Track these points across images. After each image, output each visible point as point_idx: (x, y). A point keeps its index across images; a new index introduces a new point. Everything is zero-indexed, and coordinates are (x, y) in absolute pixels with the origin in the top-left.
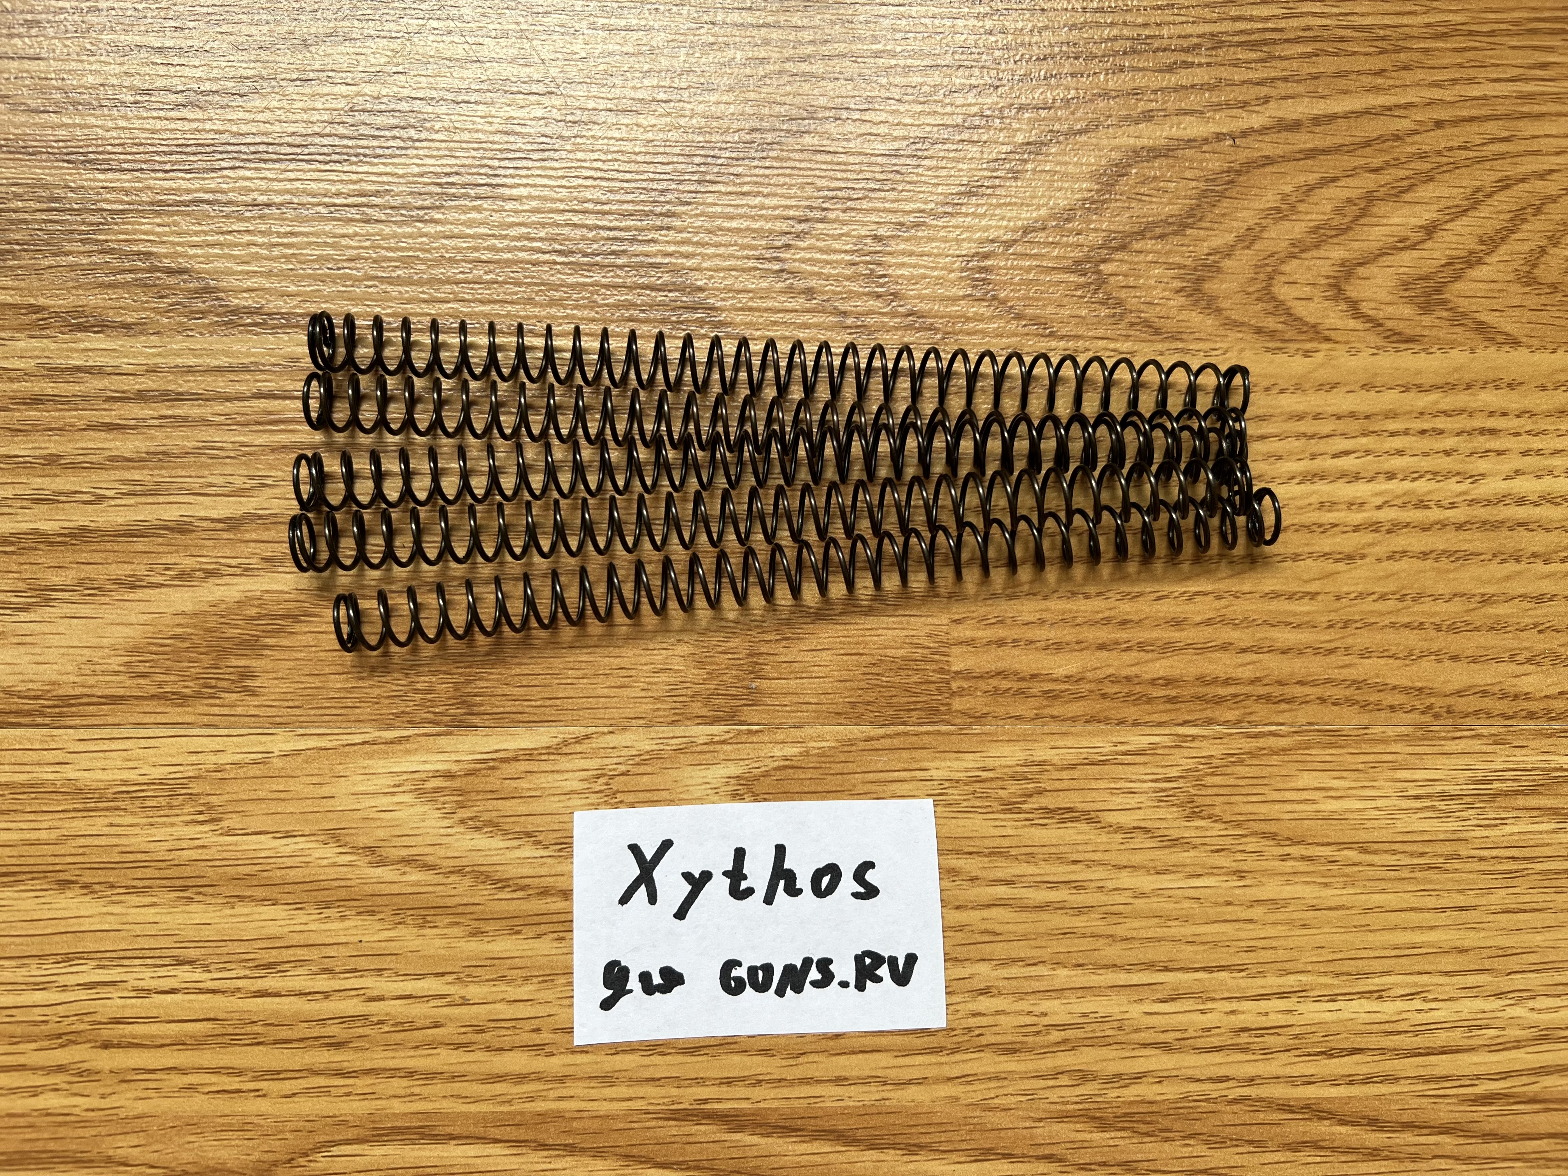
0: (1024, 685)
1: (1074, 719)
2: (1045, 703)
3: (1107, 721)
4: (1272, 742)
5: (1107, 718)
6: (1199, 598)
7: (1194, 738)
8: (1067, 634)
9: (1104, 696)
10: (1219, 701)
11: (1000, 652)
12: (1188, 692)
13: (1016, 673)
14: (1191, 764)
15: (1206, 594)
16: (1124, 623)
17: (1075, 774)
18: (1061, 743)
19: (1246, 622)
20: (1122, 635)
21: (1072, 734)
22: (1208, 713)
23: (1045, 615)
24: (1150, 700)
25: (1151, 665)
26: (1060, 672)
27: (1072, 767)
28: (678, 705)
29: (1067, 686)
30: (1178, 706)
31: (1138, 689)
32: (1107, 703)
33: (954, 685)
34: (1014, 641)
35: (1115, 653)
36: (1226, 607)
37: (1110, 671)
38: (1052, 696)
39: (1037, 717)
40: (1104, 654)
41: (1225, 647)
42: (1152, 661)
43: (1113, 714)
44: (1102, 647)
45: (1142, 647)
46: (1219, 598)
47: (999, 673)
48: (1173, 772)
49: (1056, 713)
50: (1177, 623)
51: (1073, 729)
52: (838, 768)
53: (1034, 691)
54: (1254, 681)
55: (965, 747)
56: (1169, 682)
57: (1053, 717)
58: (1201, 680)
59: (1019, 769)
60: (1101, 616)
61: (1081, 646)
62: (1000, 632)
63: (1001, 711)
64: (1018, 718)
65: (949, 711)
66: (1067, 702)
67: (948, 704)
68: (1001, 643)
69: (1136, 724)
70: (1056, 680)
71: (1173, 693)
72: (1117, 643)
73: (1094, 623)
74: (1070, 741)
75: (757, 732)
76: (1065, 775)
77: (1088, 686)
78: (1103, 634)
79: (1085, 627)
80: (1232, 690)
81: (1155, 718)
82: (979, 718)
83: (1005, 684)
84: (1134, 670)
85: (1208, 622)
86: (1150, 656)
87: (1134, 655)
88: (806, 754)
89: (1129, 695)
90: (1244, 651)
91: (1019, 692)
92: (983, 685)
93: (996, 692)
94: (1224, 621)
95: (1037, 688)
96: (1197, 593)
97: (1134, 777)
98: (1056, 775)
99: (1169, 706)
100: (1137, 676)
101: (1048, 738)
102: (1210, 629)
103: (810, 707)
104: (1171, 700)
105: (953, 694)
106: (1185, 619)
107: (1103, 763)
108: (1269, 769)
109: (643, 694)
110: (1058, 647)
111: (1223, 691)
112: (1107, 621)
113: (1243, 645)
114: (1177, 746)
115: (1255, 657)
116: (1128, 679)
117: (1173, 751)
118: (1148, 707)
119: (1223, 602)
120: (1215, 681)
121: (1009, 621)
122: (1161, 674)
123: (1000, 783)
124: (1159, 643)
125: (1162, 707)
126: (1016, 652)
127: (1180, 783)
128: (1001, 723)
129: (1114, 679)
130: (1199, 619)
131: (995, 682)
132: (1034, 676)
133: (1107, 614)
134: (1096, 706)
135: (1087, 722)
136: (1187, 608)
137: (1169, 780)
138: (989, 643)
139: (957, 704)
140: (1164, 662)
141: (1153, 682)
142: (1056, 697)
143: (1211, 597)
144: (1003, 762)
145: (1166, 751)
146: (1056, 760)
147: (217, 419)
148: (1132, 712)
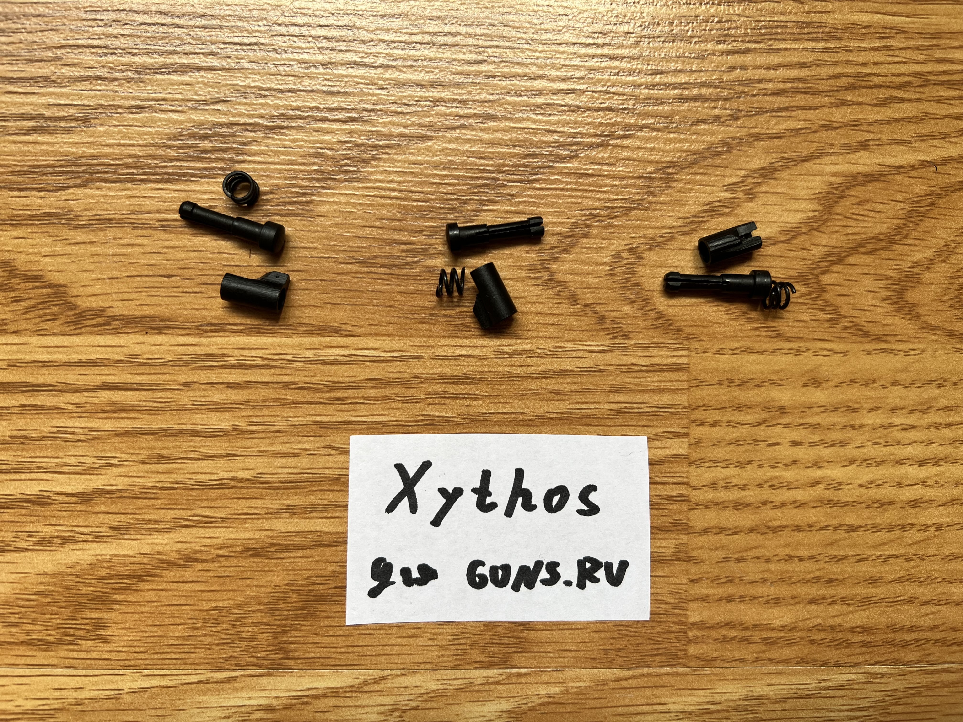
0: (747, 633)
1: (786, 662)
2: (764, 648)
3: (814, 662)
4: (945, 677)
5: (814, 660)
6: (892, 561)
7: (883, 675)
8: (785, 591)
9: (812, 642)
10: (905, 644)
11: (729, 606)
12: (880, 637)
13: (741, 624)
14: (879, 696)
15: (897, 557)
16: (831, 581)
17: (787, 706)
18: (776, 681)
19: (930, 580)
20: (829, 591)
21: (785, 673)
22: (896, 655)
23: (766, 575)
24: (849, 645)
25: (851, 616)
26: (778, 622)
27: (784, 700)
28: (459, 652)
29: (782, 634)
30: (871, 649)
31: (840, 636)
32: (815, 648)
33: (690, 634)
34: (741, 597)
35: (822, 606)
36: (914, 567)
37: (818, 621)
38: (770, 642)
39: (757, 660)
40: (814, 607)
41: (911, 601)
42: (852, 612)
43: (818, 656)
44: (812, 601)
45: (844, 601)
46: (908, 560)
47: (727, 624)
48: (865, 703)
49: (773, 657)
50: (874, 581)
51: (786, 670)
52: (592, 703)
53: (756, 638)
54: (935, 627)
55: (697, 685)
56: (865, 630)
57: (770, 660)
58: (892, 628)
59: (740, 702)
60: (812, 575)
61: (795, 601)
62: (729, 590)
63: (728, 655)
64: (742, 661)
65: (686, 656)
66: (782, 648)
67: (685, 650)
68: (730, 599)
69: (836, 664)
70: (773, 629)
71: (868, 638)
72: (824, 598)
73: (805, 582)
74: (783, 680)
75: (525, 674)
76: (777, 707)
77: (799, 634)
78: (813, 591)
79: (799, 585)
80: (915, 636)
81: (854, 659)
82: (711, 661)
83: (732, 633)
84: (838, 620)
85: (899, 580)
86: (851, 608)
87: (838, 608)
88: (567, 692)
89: (832, 641)
90: (926, 603)
91: (744, 640)
92: (714, 634)
93: (725, 640)
94: (911, 579)
95: (757, 635)
96: (891, 556)
97: (833, 708)
98: (770, 707)
99: (864, 650)
100: (839, 625)
101: (765, 677)
102: (900, 586)
103: (569, 654)
104: (865, 644)
105: (689, 642)
106: (880, 578)
107: (808, 696)
108: (941, 699)
109: (430, 643)
110: (777, 601)
111: (908, 637)
112: (817, 579)
113: (926, 599)
114: (869, 682)
115: (934, 608)
116: (832, 627)
117: (865, 686)
118: (847, 651)
119: (912, 564)
120: (902, 628)
121: (737, 581)
122: (859, 623)
123: (726, 714)
124: (859, 598)
125: (858, 651)
126: (742, 606)
127: (871, 712)
128: (728, 665)
129: (820, 628)
130: (891, 577)
131: (723, 632)
132: (755, 626)
133: (817, 574)
134: (805, 650)
135: (798, 663)
136: (882, 568)
137: (861, 709)
138: (720, 600)
139: (692, 650)
140: (861, 613)
141: (852, 630)
142: (773, 643)
143: (902, 560)
144: (729, 696)
145: (860, 686)
146: (771, 695)
148: (833, 655)
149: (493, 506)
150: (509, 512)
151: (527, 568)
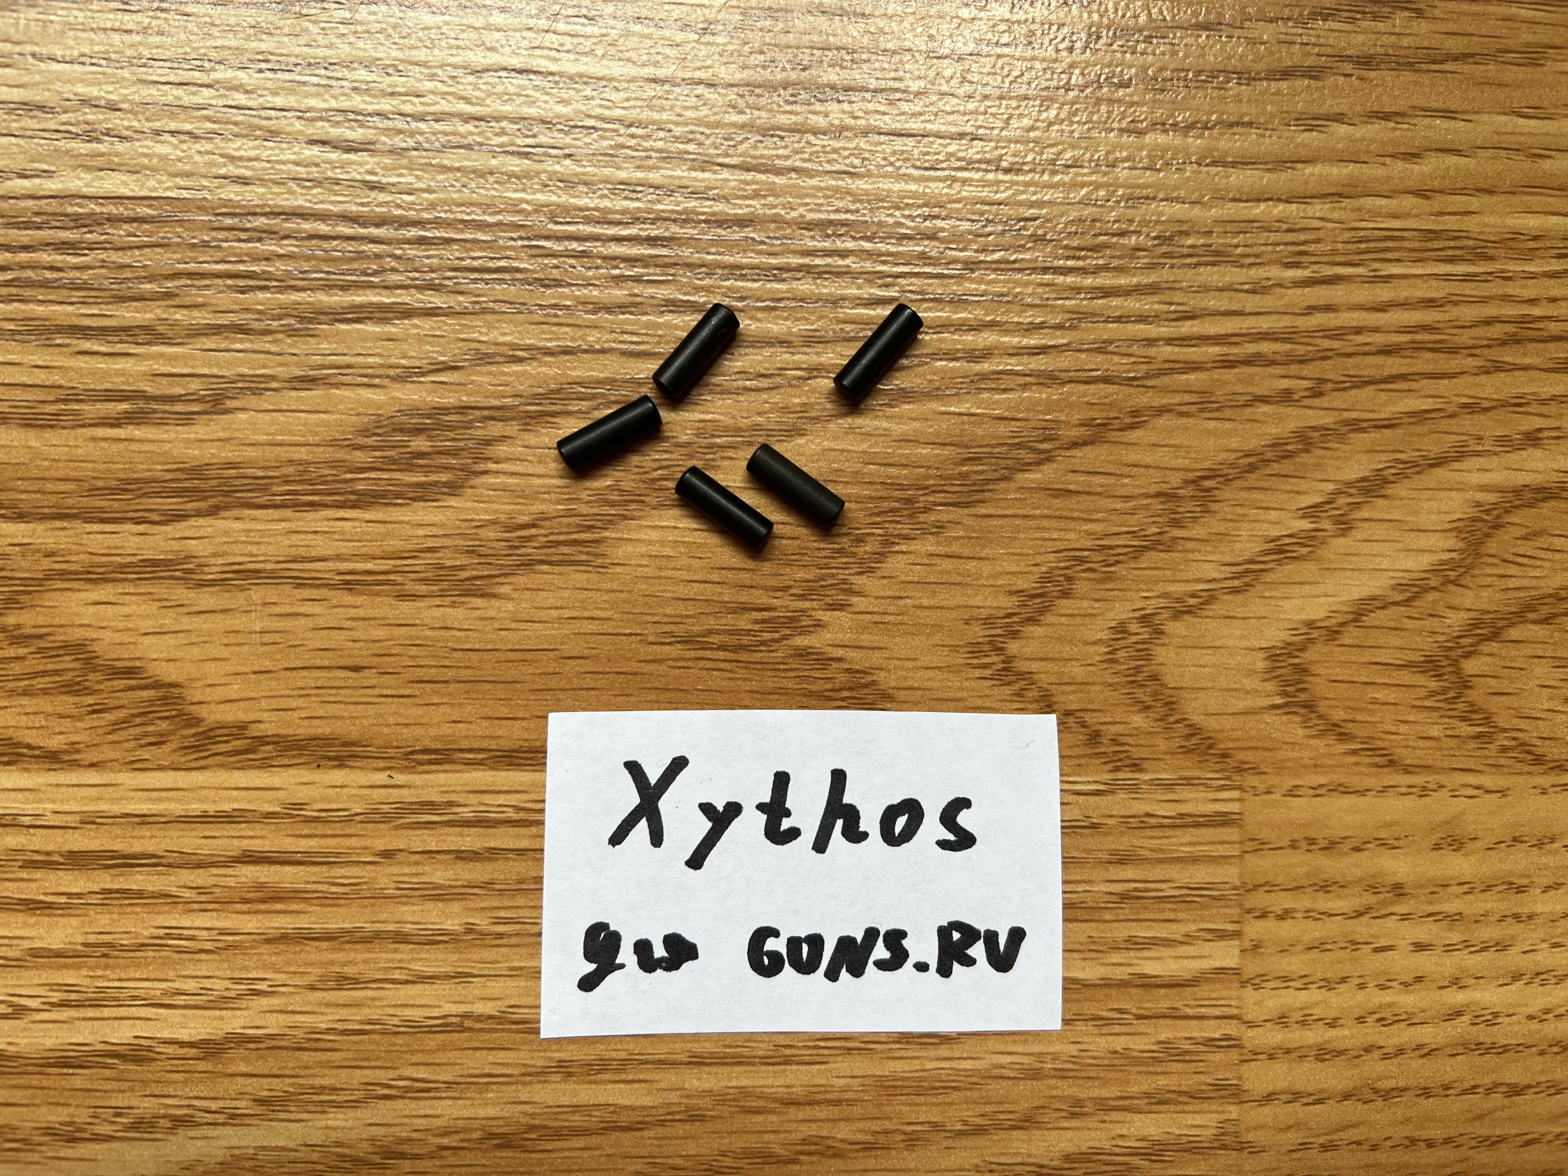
147: (188, 894)
149: (794, 833)
150: (821, 845)
151: (852, 940)
